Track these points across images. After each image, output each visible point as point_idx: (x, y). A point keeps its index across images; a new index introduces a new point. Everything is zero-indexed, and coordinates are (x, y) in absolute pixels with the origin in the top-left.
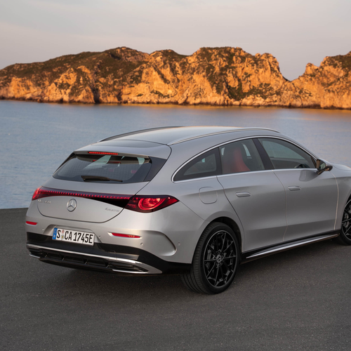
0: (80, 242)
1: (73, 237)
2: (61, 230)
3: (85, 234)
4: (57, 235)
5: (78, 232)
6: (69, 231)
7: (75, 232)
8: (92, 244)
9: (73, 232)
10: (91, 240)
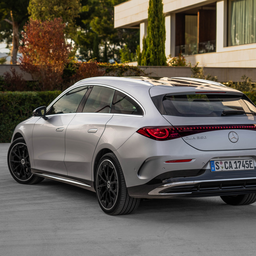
0: (242, 168)
1: (234, 166)
2: (219, 162)
3: (244, 161)
4: (216, 166)
5: (237, 161)
6: (228, 162)
7: (234, 161)
8: (253, 168)
9: (233, 162)
10: (252, 165)
